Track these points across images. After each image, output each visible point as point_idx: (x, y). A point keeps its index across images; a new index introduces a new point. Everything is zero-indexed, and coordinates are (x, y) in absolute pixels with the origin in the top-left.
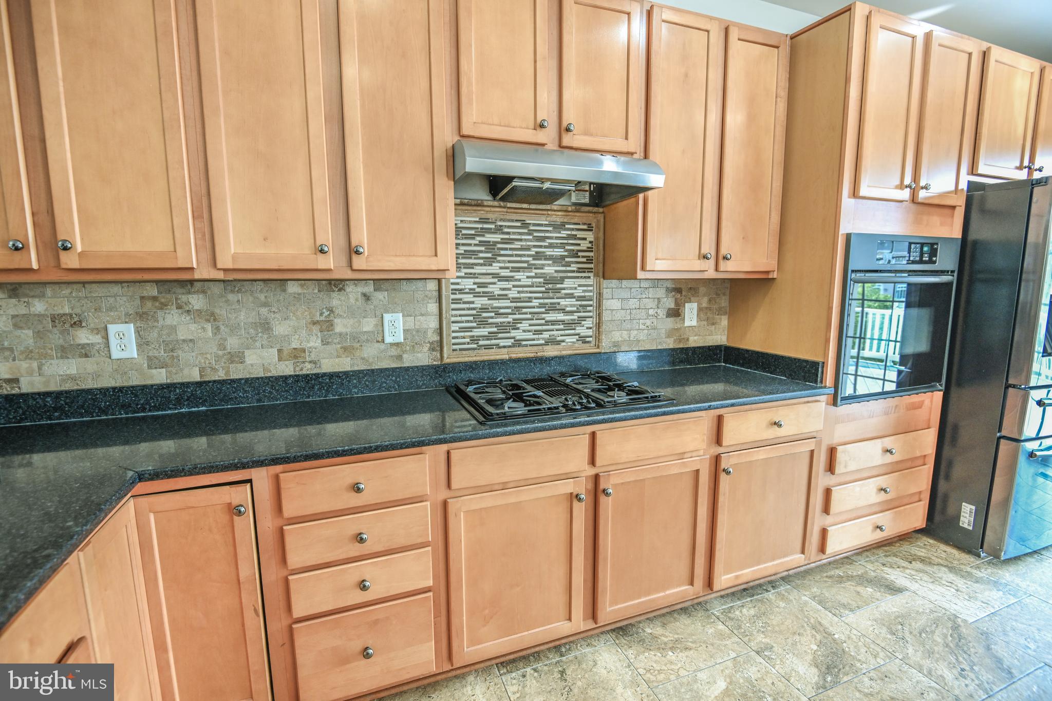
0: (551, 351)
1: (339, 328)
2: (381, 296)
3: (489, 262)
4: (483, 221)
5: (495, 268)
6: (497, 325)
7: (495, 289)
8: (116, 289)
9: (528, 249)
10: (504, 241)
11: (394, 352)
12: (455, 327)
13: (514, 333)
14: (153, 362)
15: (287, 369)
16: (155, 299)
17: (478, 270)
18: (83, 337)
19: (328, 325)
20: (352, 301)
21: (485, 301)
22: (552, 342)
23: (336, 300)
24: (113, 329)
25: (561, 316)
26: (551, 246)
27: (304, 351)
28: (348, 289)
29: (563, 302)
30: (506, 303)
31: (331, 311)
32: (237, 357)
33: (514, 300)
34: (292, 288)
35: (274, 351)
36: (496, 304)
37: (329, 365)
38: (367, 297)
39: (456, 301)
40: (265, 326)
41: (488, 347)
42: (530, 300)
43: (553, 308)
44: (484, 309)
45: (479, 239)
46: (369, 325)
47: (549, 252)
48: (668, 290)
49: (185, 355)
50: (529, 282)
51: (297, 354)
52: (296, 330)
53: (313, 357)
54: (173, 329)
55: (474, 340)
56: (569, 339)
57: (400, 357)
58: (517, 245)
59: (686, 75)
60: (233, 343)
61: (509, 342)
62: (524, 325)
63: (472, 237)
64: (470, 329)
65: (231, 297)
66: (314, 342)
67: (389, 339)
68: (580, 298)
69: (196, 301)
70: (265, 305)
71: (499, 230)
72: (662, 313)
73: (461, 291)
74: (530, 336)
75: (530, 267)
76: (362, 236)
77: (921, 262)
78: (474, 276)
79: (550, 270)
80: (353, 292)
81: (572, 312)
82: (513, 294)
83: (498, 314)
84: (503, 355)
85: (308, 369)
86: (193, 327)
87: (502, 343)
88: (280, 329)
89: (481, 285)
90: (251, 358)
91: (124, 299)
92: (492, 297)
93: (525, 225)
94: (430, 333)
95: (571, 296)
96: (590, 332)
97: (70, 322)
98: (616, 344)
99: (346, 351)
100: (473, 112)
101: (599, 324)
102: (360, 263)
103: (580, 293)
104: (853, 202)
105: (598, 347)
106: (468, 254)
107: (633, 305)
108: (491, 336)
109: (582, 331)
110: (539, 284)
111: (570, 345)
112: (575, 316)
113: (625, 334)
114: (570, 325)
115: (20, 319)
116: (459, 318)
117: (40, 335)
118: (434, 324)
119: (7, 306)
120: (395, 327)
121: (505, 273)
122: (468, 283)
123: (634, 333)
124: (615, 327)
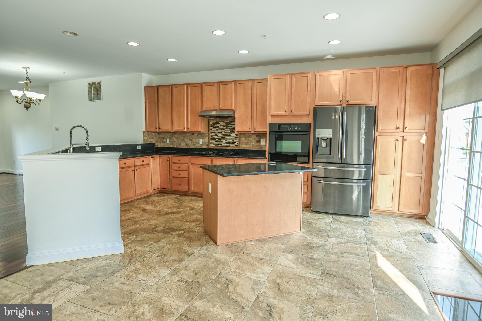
0: (229, 148)
1: (193, 141)
2: (200, 136)
3: (217, 130)
4: (216, 122)
5: (218, 131)
6: (219, 142)
7: (218, 135)
8: (168, 134)
9: (225, 127)
10: (220, 126)
11: (201, 145)
12: (211, 142)
13: (222, 144)
14: (171, 144)
15: (186, 147)
16: (172, 135)
17: (215, 131)
18: (165, 140)
19: (191, 140)
20: (195, 136)
21: (216, 137)
22: (229, 146)
23: (193, 136)
24: (167, 139)
25: (231, 141)
26: (229, 126)
27: (188, 144)
28: (195, 134)
30: (221, 138)
31: (192, 138)
32: (180, 144)
34: (187, 134)
35: (185, 144)
36: (218, 138)
37: (192, 147)
38: (197, 136)
39: (211, 137)
40: (184, 140)
41: (217, 146)
42: (225, 137)
43: (230, 139)
44: (216, 138)
45: (216, 125)
46: (197, 140)
47: (229, 128)
48: (257, 136)
49: (175, 144)
50: (225, 133)
51: (187, 145)
52: (188, 141)
53: (190, 145)
54: (173, 140)
55: (214, 144)
56: (233, 146)
57: (202, 147)
58: (223, 126)
59: (244, 92)
60: (180, 142)
61: (221, 145)
62: (224, 142)
63: (214, 125)
64: (214, 142)
65: (181, 135)
66: (190, 143)
67: (200, 143)
68: (235, 137)
69: (176, 136)
70: (184, 136)
71: (219, 123)
72: (255, 142)
73: (212, 135)
74: (225, 144)
75: (225, 131)
76: (190, 126)
77: (294, 129)
79: (229, 131)
80: (195, 135)
81: (234, 140)
82: (222, 136)
83: (219, 140)
84: (219, 148)
85: (189, 147)
86: (175, 139)
87: (220, 145)
88: (185, 140)
89: (216, 134)
90: (182, 145)
91: (168, 135)
92: (218, 136)
93: (224, 122)
94: (207, 143)
95: (233, 137)
96: (238, 145)
97: (163, 138)
98: (244, 148)
99: (194, 145)
100: (205, 106)
101: (240, 143)
102: (189, 130)
103: (235, 136)
104: (270, 116)
105: (239, 148)
106: (214, 128)
107: (248, 139)
108: (218, 144)
109: (236, 144)
110: (227, 134)
111: (233, 147)
112: (234, 141)
113: (246, 145)
114: (233, 143)
115: (159, 137)
116: (212, 140)
117: (160, 140)
118: (207, 141)
119: (158, 136)
120: (201, 141)
121: (220, 132)
122: (213, 134)
123: (248, 145)
124: (243, 143)
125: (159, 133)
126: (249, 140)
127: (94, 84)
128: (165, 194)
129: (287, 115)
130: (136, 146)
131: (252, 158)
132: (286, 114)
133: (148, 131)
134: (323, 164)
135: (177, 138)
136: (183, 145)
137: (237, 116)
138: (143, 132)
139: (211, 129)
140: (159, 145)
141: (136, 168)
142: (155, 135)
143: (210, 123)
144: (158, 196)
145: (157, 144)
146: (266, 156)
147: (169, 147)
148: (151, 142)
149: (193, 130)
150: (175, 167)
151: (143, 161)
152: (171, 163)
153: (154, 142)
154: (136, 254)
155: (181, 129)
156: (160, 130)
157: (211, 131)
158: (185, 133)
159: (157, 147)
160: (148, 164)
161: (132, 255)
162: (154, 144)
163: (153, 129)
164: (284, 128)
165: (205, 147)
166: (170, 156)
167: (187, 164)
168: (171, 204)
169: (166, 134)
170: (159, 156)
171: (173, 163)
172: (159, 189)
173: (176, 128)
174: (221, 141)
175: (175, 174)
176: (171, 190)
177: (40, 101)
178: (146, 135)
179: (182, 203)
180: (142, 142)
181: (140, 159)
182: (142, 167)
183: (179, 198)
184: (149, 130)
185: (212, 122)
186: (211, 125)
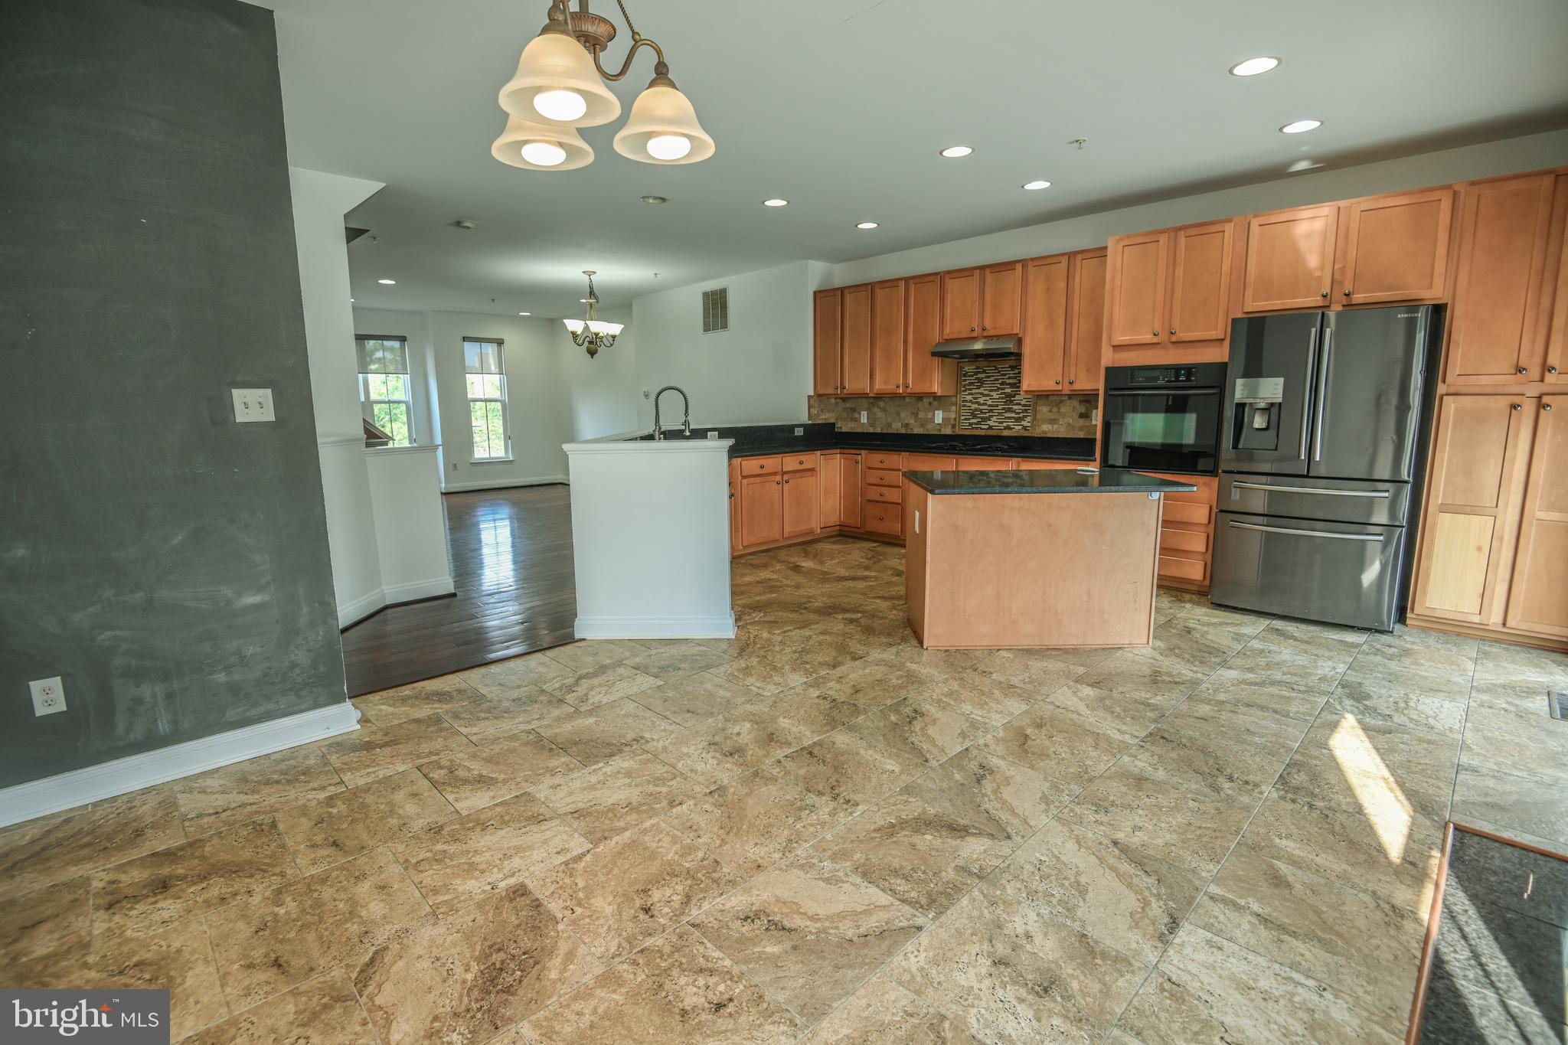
0: (1006, 433)
1: (920, 416)
2: (936, 403)
3: (979, 387)
4: (978, 368)
5: (981, 390)
6: (981, 418)
7: (981, 400)
8: (864, 400)
9: (997, 380)
10: (986, 377)
11: (938, 427)
12: (963, 418)
13: (988, 422)
14: (871, 425)
15: (903, 431)
16: (871, 403)
17: (974, 391)
18: (856, 415)
19: (916, 415)
20: (925, 405)
21: (976, 406)
22: (1008, 428)
23: (920, 405)
24: (862, 412)
25: (1013, 415)
26: (1009, 378)
27: (908, 424)
28: (923, 400)
29: (1015, 407)
30: (986, 407)
31: (918, 408)
32: (890, 425)
33: (990, 406)
34: (907, 400)
35: (900, 423)
36: (981, 407)
37: (917, 430)
38: (930, 403)
39: (964, 406)
40: (898, 414)
41: (976, 428)
42: (997, 406)
43: (1009, 410)
44: (976, 410)
45: (975, 376)
46: (930, 415)
47: (1008, 381)
48: (1080, 401)
49: (878, 423)
50: (998, 397)
51: (906, 426)
52: (907, 416)
53: (911, 427)
54: (875, 414)
55: (971, 424)
56: (1017, 427)
57: (940, 430)
58: (992, 379)
59: (1048, 289)
60: (889, 420)
61: (986, 427)
62: (994, 419)
63: (972, 376)
64: (969, 419)
65: (891, 403)
66: (912, 422)
67: (936, 422)
68: (1024, 405)
69: (882, 404)
70: (899, 406)
71: (984, 372)
72: (1076, 417)
73: (966, 401)
74: (997, 424)
75: (999, 389)
76: (910, 381)
77: (1177, 380)
78: (972, 394)
79: (1008, 390)
80: (926, 401)
81: (1019, 413)
82: (989, 403)
83: (982, 413)
84: (982, 433)
85: (909, 432)
86: (880, 413)
87: (983, 427)
88: (903, 415)
89: (975, 398)
90: (894, 426)
91: (865, 403)
92: (979, 404)
93: (997, 369)
94: (952, 420)
95: (1019, 404)
96: (1029, 424)
97: (853, 410)
98: (1045, 432)
99: (922, 425)
100: (947, 330)
101: (1034, 419)
102: (909, 391)
103: (1023, 403)
104: (1111, 349)
105: (1032, 433)
106: (971, 384)
107: (1055, 409)
108: (978, 423)
109: (1025, 423)
110: (1003, 398)
111: (1017, 430)
112: (1021, 415)
113: (1050, 426)
114: (1018, 420)
115: (844, 409)
116: (965, 414)
117: (847, 414)
118: (953, 416)
119: (841, 405)
120: (939, 417)
121: (986, 392)
122: (969, 398)
123: (1055, 426)
124: (1044, 422)
125: (844, 400)
126: (1059, 411)
127: (714, 293)
128: (851, 540)
129: (1158, 344)
130: (792, 428)
131: (1056, 459)
132: (1155, 340)
133: (820, 396)
134: (1265, 477)
135: (884, 410)
136: (897, 427)
137: (1027, 350)
138: (809, 397)
139: (964, 387)
140: (845, 427)
141: (786, 477)
142: (837, 403)
143: (961, 371)
144: (833, 543)
145: (839, 425)
146: (1093, 454)
147: (865, 431)
148: (826, 419)
149: (919, 389)
150: (873, 476)
151: (801, 463)
152: (864, 467)
153: (832, 421)
154: (755, 643)
155: (890, 387)
156: (845, 391)
157: (964, 391)
158: (902, 397)
159: (839, 430)
160: (812, 470)
161: (748, 645)
162: (834, 424)
163: (831, 391)
164: (1148, 379)
165: (948, 431)
166: (863, 452)
167: (899, 470)
168: (856, 561)
169: (860, 400)
170: (838, 451)
171: (869, 468)
172: (838, 528)
173: (879, 386)
174: (988, 415)
175: (873, 494)
176: (862, 531)
177: (614, 337)
178: (816, 404)
179: (880, 560)
180: (804, 419)
181: (794, 458)
182: (798, 475)
183: (879, 549)
184: (821, 392)
185: (966, 369)
186: (965, 375)
